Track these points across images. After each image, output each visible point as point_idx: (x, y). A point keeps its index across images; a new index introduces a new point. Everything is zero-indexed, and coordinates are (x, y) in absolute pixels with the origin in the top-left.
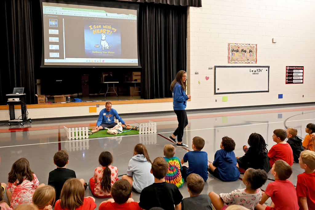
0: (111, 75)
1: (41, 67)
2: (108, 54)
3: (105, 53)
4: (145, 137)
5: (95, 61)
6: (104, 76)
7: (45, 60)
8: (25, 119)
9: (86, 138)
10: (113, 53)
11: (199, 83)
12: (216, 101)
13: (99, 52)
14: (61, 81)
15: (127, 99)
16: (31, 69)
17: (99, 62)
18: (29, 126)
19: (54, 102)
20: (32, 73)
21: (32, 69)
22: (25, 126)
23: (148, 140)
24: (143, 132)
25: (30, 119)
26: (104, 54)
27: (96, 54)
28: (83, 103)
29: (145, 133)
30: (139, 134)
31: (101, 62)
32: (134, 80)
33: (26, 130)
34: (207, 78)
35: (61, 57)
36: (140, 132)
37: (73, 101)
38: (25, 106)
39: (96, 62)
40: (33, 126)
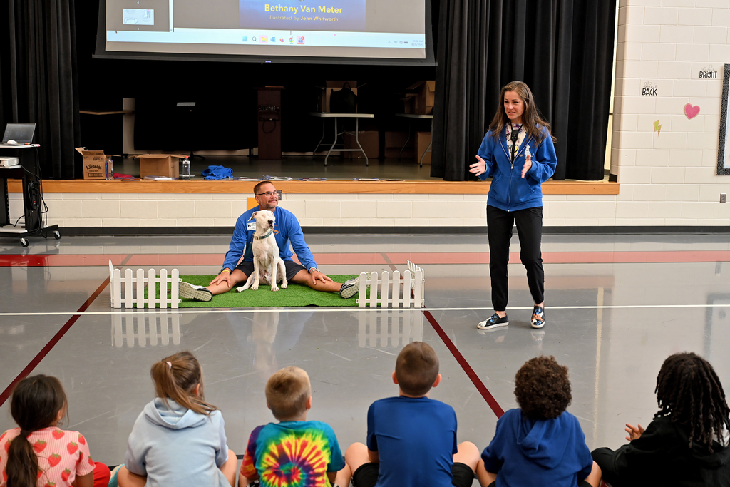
0: (355, 90)
1: (95, 56)
2: (317, 14)
3: (309, 10)
4: (379, 319)
5: (273, 40)
6: (328, 91)
7: (108, 33)
8: (35, 227)
9: (169, 307)
10: (336, 11)
11: (657, 127)
12: (723, 199)
13: (286, 10)
14: (193, 104)
15: (381, 177)
16: (63, 64)
17: (287, 43)
18: (51, 248)
19: (138, 177)
20: (67, 76)
21: (66, 62)
22: (36, 249)
23: (401, 331)
24: (374, 301)
25: (56, 227)
26: (305, 14)
27: (275, 13)
28: (230, 183)
29: (379, 306)
30: (357, 306)
31: (295, 43)
32: (428, 109)
33: (37, 262)
34: (691, 112)
35: (161, 25)
36: (362, 301)
37: (202, 176)
38: (37, 185)
39: (278, 43)
40: (66, 249)
